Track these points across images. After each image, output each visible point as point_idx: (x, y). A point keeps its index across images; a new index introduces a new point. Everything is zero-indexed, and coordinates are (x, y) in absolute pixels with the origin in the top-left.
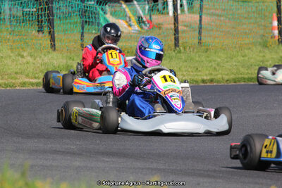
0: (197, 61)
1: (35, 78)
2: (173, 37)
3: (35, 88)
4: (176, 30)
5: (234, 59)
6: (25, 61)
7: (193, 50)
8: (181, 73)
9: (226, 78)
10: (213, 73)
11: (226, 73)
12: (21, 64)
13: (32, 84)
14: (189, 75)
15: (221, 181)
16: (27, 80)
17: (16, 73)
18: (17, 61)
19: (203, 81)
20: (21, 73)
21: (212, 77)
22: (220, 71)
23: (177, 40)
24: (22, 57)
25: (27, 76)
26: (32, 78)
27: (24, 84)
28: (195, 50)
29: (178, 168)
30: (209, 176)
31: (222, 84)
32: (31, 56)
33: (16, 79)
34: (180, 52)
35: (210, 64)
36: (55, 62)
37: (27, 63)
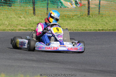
0: (97, 21)
1: (25, 27)
2: (87, 11)
3: (25, 31)
4: (89, 7)
5: (114, 20)
6: (21, 19)
7: (96, 16)
8: (89, 26)
9: (109, 29)
10: (104, 27)
11: (109, 27)
12: (19, 21)
13: (24, 30)
14: (93, 27)
15: (95, 74)
16: (21, 28)
17: (17, 25)
18: (18, 20)
19: (99, 30)
20: (19, 25)
21: (103, 28)
22: (107, 26)
23: (89, 12)
24: (20, 18)
25: (22, 26)
26: (24, 27)
27: (20, 30)
28: (97, 16)
29: (78, 68)
30: (91, 72)
31: (107, 31)
32: (24, 17)
33: (17, 27)
34: (90, 17)
35: (103, 23)
36: (34, 20)
37: (22, 20)
